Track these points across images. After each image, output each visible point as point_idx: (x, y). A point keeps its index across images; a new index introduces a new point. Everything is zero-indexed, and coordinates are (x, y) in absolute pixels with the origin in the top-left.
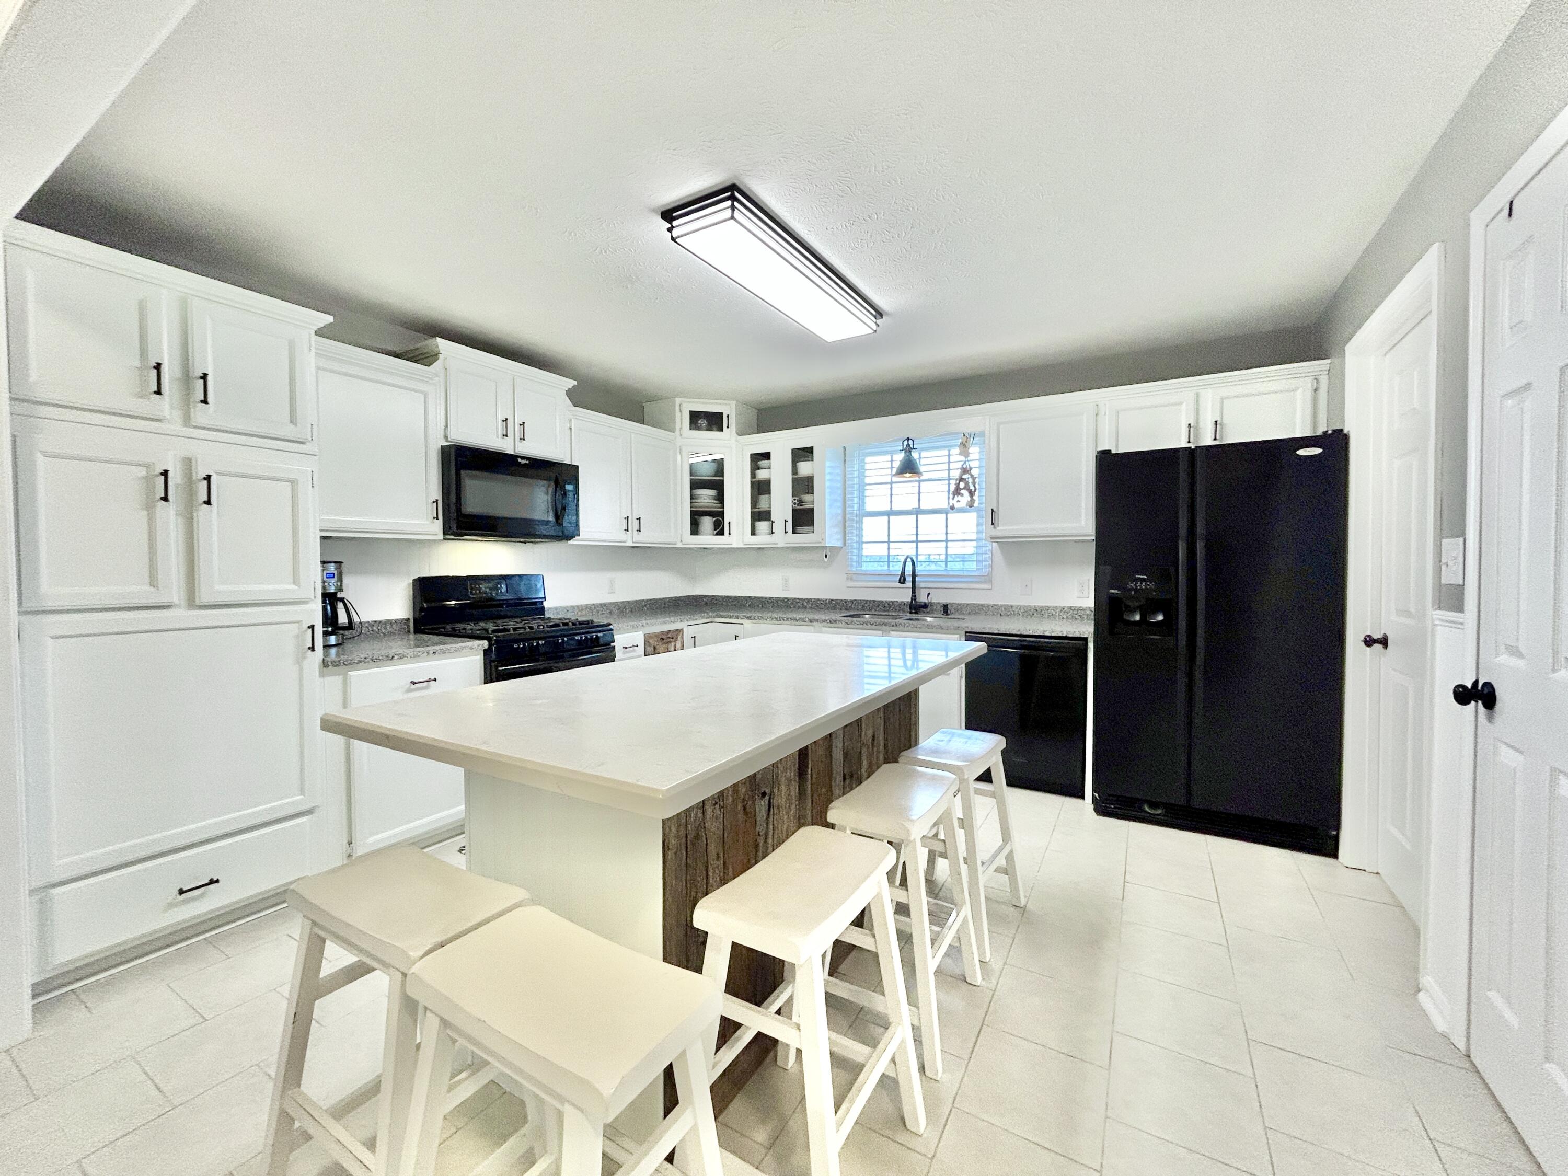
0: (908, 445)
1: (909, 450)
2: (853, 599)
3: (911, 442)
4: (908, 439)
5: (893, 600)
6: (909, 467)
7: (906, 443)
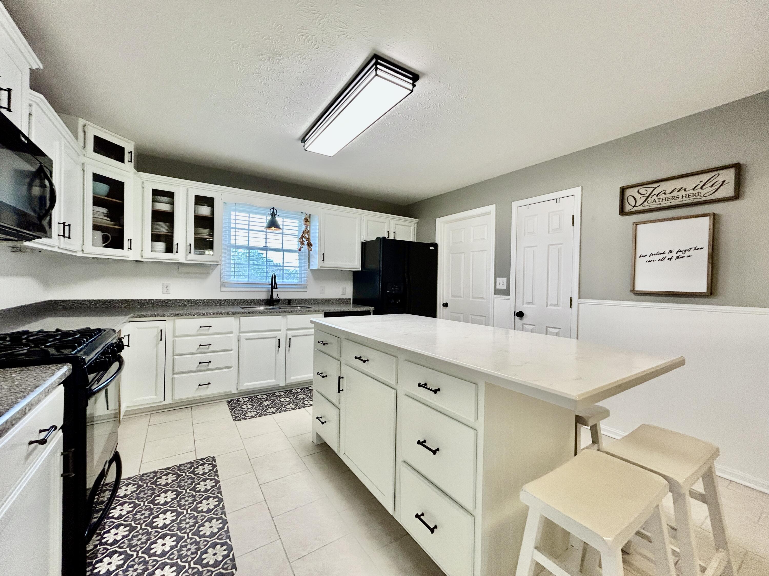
0: (273, 212)
1: (273, 215)
2: (225, 298)
3: (275, 211)
4: (273, 209)
5: (254, 298)
6: (273, 224)
7: (272, 210)
